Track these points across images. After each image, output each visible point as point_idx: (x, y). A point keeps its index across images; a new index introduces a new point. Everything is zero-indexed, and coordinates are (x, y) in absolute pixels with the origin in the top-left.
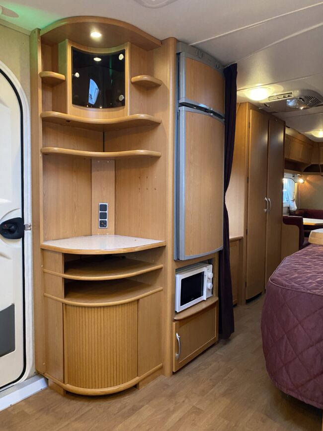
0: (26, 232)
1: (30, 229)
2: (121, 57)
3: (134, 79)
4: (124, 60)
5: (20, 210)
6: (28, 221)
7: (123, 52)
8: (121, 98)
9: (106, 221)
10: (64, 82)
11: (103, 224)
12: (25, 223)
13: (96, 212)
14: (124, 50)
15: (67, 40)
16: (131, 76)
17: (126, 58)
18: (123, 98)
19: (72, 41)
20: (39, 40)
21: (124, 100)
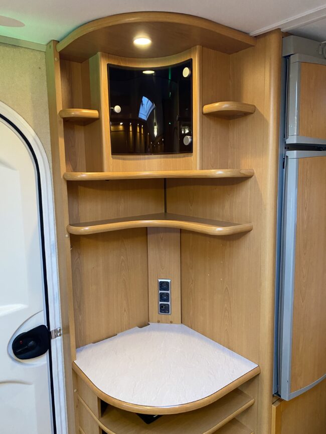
0: (53, 342)
1: (60, 335)
2: (186, 72)
3: (208, 108)
4: (191, 76)
5: (44, 314)
6: (56, 324)
7: (189, 64)
8: (187, 140)
9: (168, 305)
10: (96, 121)
11: (164, 309)
12: (52, 329)
13: (155, 292)
14: (191, 60)
15: (99, 53)
16: (203, 103)
17: (194, 73)
18: (190, 140)
19: (108, 54)
20: (56, 59)
21: (191, 143)
